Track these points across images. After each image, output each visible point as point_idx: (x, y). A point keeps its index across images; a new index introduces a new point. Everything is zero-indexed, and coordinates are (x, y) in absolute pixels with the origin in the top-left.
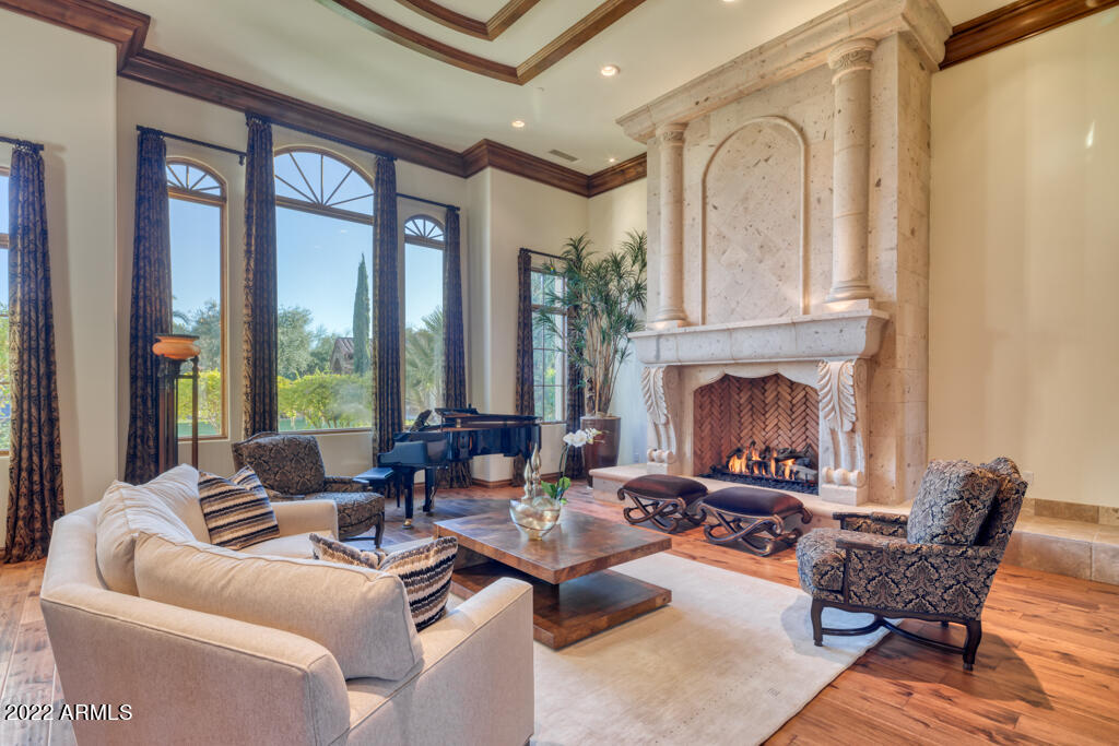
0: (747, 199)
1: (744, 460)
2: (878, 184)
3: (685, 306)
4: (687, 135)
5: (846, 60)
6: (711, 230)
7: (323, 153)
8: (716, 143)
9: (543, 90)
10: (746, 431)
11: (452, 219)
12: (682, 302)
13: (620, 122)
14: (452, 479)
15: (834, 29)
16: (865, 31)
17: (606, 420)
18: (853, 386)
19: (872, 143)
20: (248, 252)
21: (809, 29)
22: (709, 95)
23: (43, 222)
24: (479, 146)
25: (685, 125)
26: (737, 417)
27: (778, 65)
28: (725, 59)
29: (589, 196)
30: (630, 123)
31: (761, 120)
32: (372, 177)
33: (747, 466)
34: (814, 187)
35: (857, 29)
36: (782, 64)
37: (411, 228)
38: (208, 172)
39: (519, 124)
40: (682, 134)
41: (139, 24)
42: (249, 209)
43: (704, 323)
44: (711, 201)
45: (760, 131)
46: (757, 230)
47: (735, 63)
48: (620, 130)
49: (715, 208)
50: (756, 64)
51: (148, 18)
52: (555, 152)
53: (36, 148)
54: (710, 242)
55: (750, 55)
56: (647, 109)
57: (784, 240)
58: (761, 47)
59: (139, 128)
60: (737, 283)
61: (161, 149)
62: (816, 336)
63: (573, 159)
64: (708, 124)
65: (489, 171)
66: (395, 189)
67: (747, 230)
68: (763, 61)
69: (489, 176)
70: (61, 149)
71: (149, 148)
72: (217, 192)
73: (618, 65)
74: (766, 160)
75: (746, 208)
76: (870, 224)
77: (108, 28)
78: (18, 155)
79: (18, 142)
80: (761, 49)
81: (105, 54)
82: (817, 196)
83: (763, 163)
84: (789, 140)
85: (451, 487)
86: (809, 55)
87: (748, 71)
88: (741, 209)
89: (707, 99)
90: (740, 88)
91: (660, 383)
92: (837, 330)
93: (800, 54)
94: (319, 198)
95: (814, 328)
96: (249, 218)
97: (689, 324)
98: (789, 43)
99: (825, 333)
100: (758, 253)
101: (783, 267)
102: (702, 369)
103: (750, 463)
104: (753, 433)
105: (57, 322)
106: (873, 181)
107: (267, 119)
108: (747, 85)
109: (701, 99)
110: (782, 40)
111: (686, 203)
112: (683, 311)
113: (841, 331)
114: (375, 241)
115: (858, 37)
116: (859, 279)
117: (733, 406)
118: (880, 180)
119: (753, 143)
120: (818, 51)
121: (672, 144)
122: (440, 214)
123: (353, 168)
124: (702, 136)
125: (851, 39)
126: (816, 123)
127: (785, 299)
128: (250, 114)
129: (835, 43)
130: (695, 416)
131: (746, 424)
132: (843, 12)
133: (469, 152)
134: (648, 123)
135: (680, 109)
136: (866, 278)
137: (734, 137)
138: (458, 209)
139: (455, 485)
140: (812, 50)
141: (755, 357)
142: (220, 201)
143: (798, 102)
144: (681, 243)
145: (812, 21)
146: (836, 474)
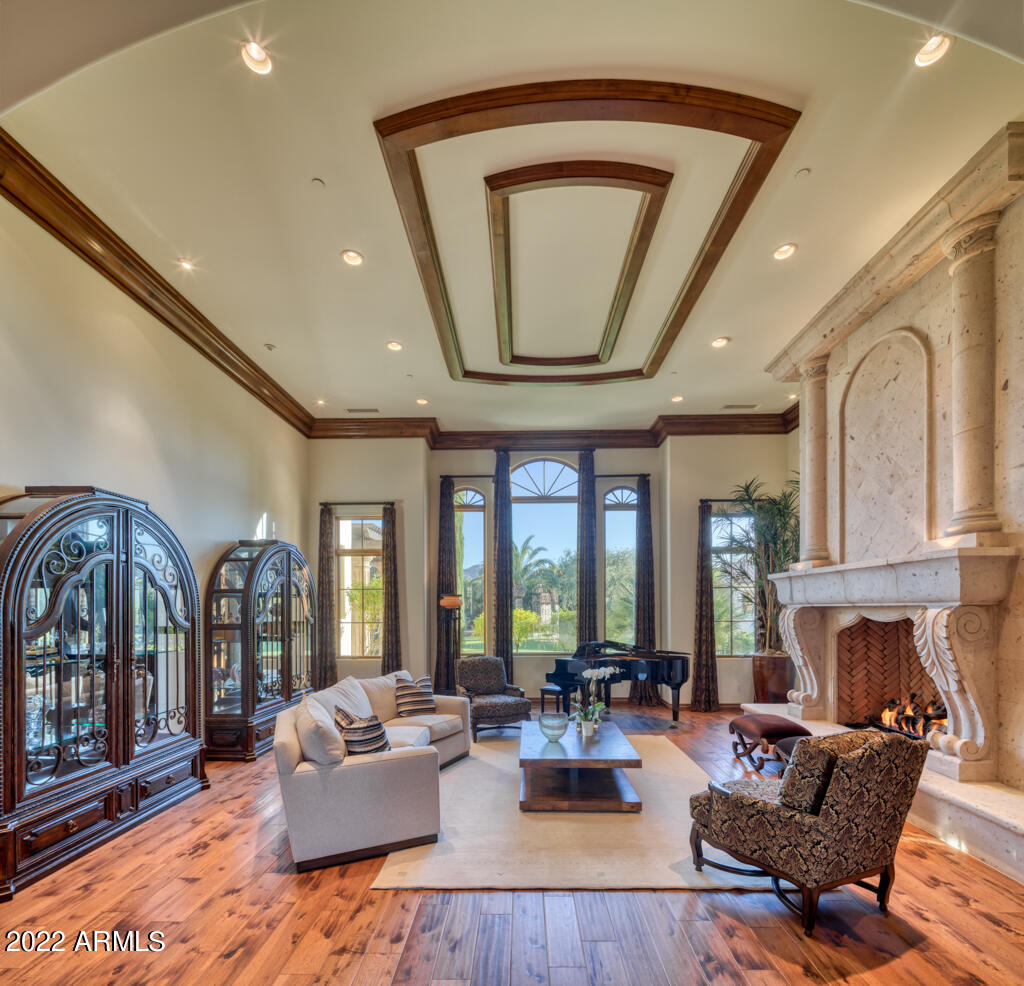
0: (878, 425)
1: (894, 714)
2: (1005, 387)
3: (829, 544)
4: (830, 367)
5: (958, 248)
6: (849, 462)
7: (544, 460)
8: (851, 369)
9: (675, 373)
10: (915, 681)
11: (644, 484)
12: (826, 540)
13: (768, 369)
14: (641, 698)
15: (935, 223)
16: (971, 211)
17: (775, 658)
18: (947, 638)
19: (998, 336)
20: (495, 537)
21: (908, 233)
22: (832, 326)
23: (394, 541)
24: (657, 423)
25: (827, 356)
26: (906, 664)
27: (888, 277)
28: (836, 289)
29: (787, 432)
30: (776, 368)
31: (888, 336)
32: (577, 467)
33: (897, 721)
34: (939, 401)
35: (960, 214)
36: (892, 276)
37: (611, 499)
38: (477, 492)
39: (678, 399)
40: (825, 366)
41: (432, 424)
42: (496, 511)
43: (842, 561)
44: (849, 431)
45: (889, 348)
46: (888, 458)
47: (846, 290)
48: (769, 376)
49: (852, 438)
50: (867, 283)
51: (434, 419)
52: (727, 407)
53: (392, 504)
54: (849, 475)
55: (858, 278)
56: (785, 353)
57: (912, 467)
58: (867, 266)
59: (441, 477)
60: (871, 517)
61: (451, 485)
62: (914, 578)
63: (753, 406)
64: (846, 350)
65: (669, 438)
66: (593, 472)
67: (879, 458)
68: (874, 278)
69: (670, 443)
70: (402, 501)
71: (446, 486)
72: (482, 503)
73: (727, 336)
74: (895, 380)
75: (878, 435)
76: (997, 437)
77: (419, 431)
78: (385, 510)
79: (384, 503)
80: (867, 269)
81: (420, 445)
82: (942, 412)
83: (892, 383)
84: (915, 352)
85: (640, 704)
86: (917, 257)
87: (862, 293)
88: (874, 436)
89: (832, 330)
90: (861, 310)
91: (792, 626)
92: (933, 573)
93: (908, 259)
94: (542, 490)
95: (912, 570)
96: (496, 516)
97: (831, 564)
98: (894, 252)
99: (922, 576)
100: (889, 484)
101: (911, 497)
102: (842, 610)
103: (900, 716)
104: (923, 684)
105: (400, 591)
106: (999, 384)
107: (506, 450)
108: (864, 306)
109: (827, 332)
110: (885, 252)
111: (829, 437)
112: (826, 550)
113: (937, 573)
114: (578, 514)
115: (963, 221)
116: (980, 506)
117: (902, 650)
118: (1007, 381)
119: (883, 363)
120: (926, 250)
121: (813, 380)
122: (634, 483)
123: (565, 464)
124: (842, 364)
125: (958, 226)
126: (940, 326)
127: (913, 534)
128: (497, 450)
129: (942, 236)
130: (839, 658)
131: (915, 672)
132: (939, 202)
133: (654, 427)
134: (788, 367)
135: (813, 346)
136: (992, 504)
137: (867, 360)
138: (649, 475)
139: (643, 702)
140: (917, 251)
141: (866, 601)
142: (482, 508)
143: (923, 307)
144: (825, 479)
145: (908, 224)
146: (942, 740)
